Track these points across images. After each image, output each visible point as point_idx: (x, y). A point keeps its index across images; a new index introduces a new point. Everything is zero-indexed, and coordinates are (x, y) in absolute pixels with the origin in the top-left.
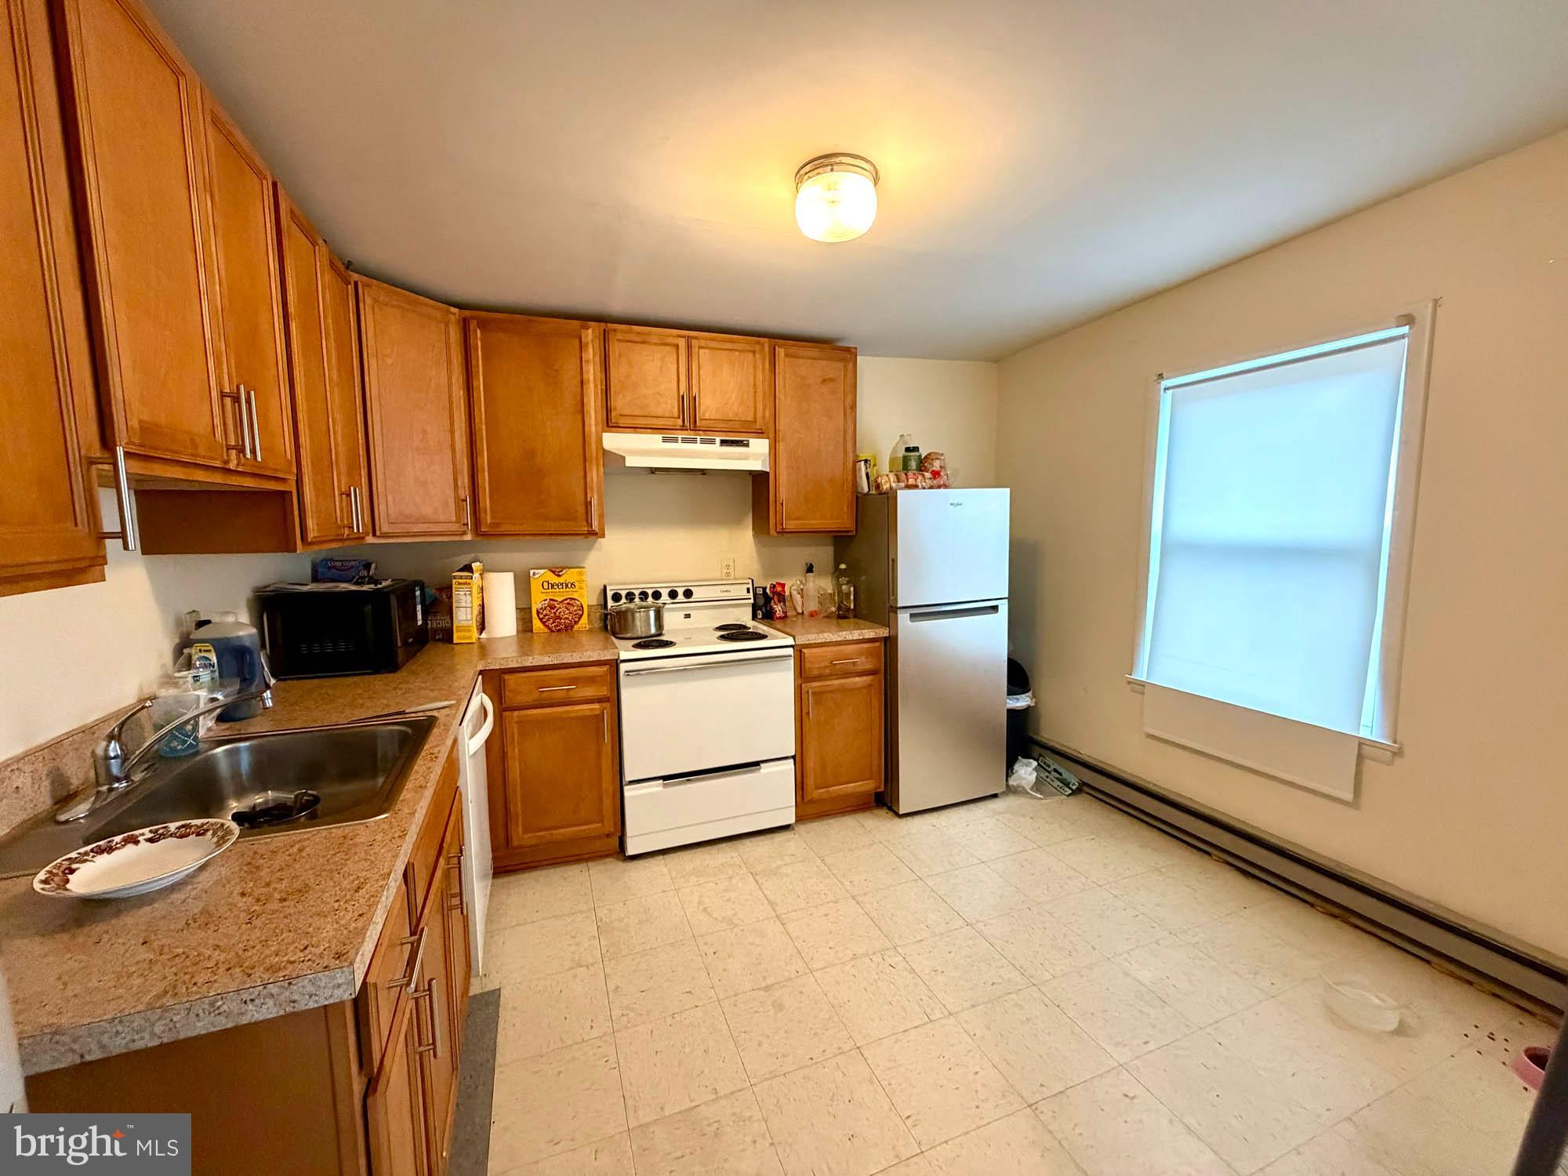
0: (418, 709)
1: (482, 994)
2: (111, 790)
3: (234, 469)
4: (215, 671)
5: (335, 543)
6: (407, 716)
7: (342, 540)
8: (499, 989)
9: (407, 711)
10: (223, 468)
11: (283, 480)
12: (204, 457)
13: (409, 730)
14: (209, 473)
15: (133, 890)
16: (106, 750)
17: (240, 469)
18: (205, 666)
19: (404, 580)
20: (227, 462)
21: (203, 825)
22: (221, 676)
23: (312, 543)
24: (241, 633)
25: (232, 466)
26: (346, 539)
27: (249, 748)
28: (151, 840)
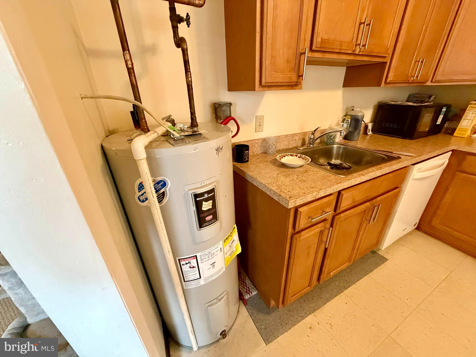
0: (396, 152)
1: (382, 256)
2: (310, 146)
3: (358, 53)
4: (348, 125)
5: (405, 84)
6: (393, 154)
7: (408, 83)
8: (388, 260)
9: (393, 152)
10: (352, 53)
11: (385, 57)
12: (345, 50)
13: (386, 158)
14: (348, 56)
15: (291, 165)
16: (311, 136)
17: (361, 53)
18: (346, 123)
19: (442, 103)
20: (354, 51)
21: (307, 158)
22: (350, 126)
23: (389, 83)
24: (359, 114)
25: (357, 52)
26: (411, 83)
27: (344, 148)
28: (299, 157)
